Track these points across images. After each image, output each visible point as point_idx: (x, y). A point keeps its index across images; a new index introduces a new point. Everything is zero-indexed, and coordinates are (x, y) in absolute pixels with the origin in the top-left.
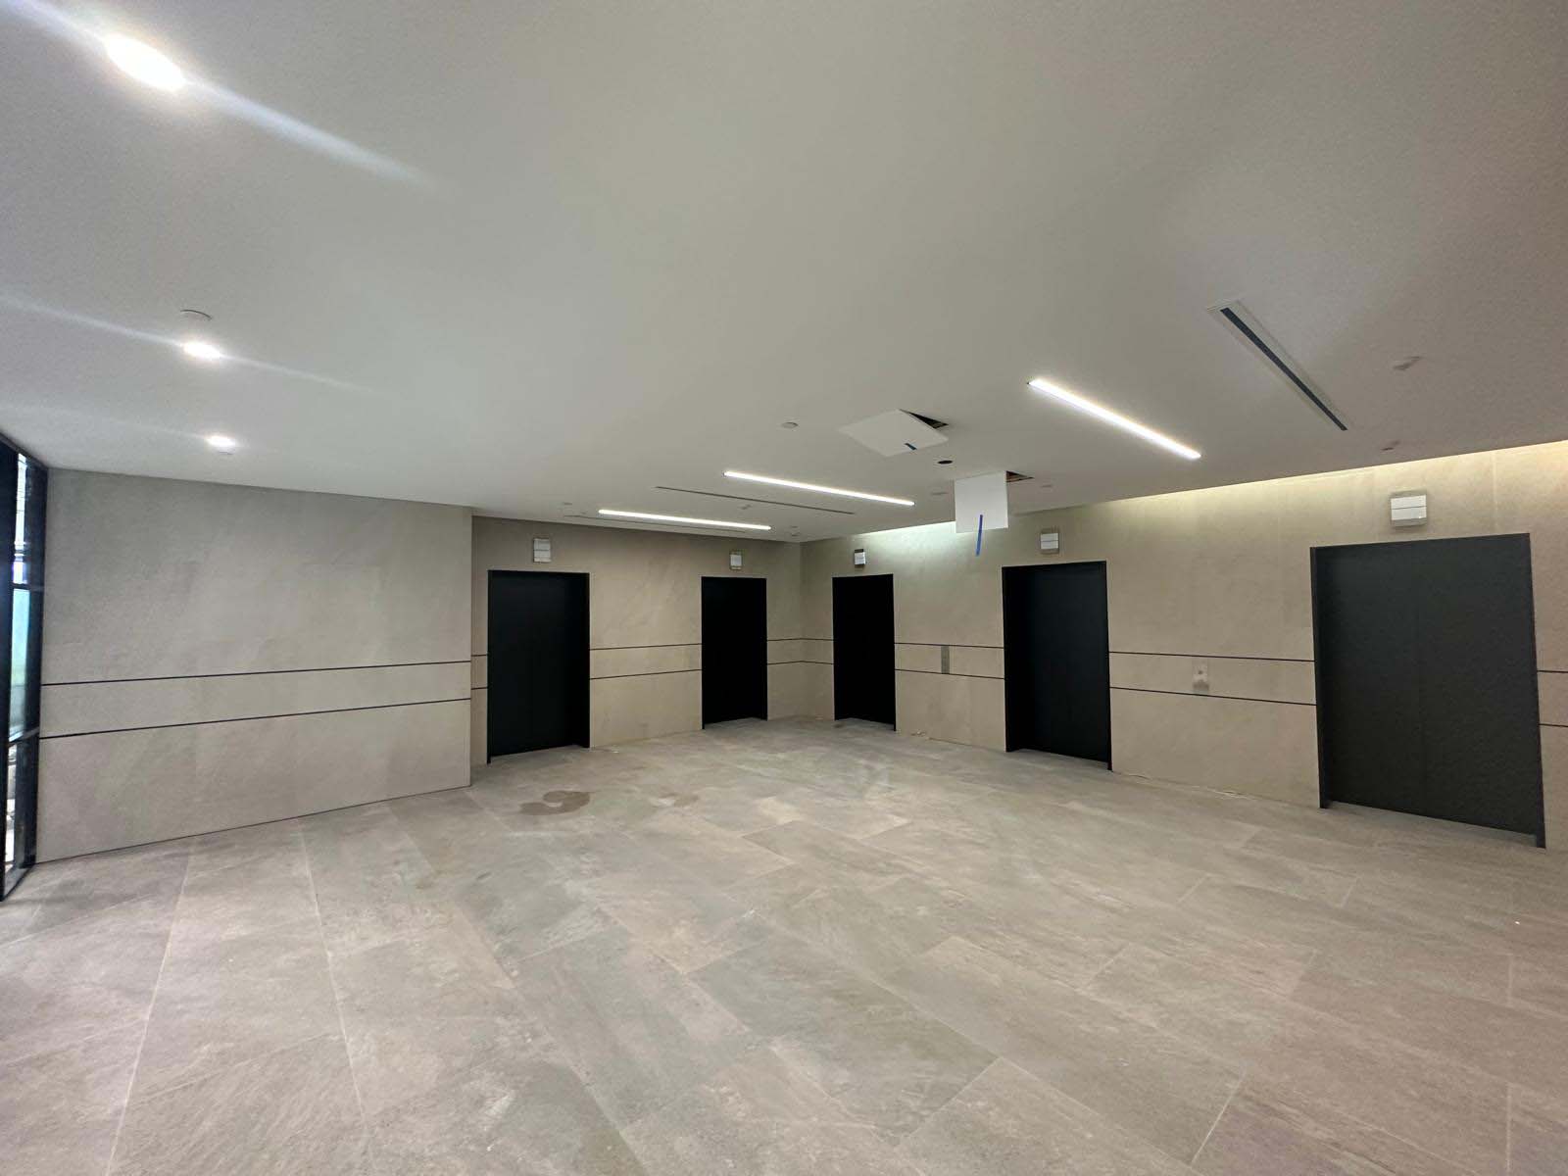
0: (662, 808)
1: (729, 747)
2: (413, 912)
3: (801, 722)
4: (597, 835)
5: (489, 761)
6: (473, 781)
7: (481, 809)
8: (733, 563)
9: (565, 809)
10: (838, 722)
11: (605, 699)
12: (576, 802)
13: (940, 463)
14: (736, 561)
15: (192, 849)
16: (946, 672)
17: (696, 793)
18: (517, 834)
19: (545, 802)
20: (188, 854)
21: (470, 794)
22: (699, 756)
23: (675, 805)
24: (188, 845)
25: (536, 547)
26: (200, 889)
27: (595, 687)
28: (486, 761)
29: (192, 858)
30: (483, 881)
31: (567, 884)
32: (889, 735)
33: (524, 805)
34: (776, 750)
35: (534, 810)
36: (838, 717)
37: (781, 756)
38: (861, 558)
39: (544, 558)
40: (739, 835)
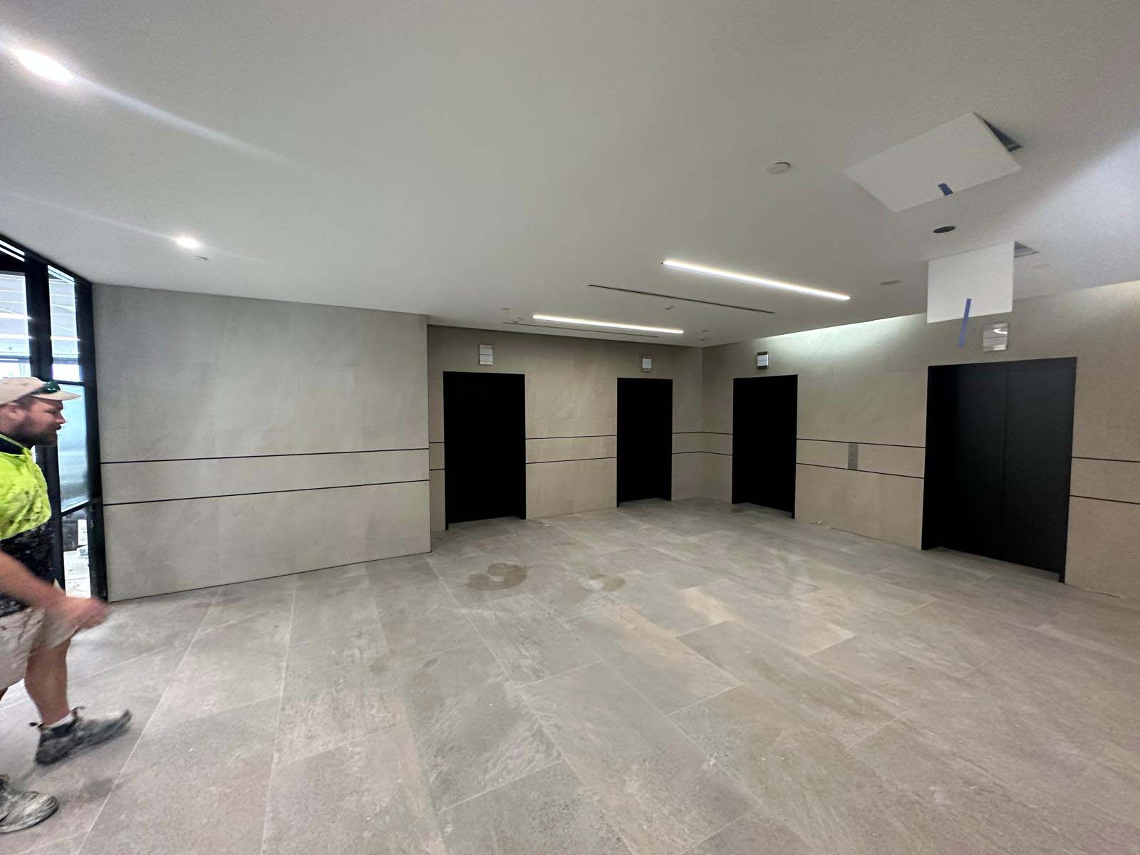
0: (590, 591)
1: (644, 526)
2: (362, 707)
3: (702, 505)
4: (535, 620)
5: (447, 528)
6: (434, 546)
7: (435, 577)
8: (645, 366)
9: (506, 584)
10: (735, 506)
11: (538, 481)
12: (516, 577)
13: (937, 231)
14: (647, 364)
15: (214, 601)
16: (853, 467)
17: (622, 575)
18: (464, 611)
19: (489, 575)
20: (208, 605)
21: (431, 561)
22: (618, 534)
23: (603, 589)
24: (213, 595)
25: (481, 351)
26: (204, 646)
27: (529, 469)
28: (444, 527)
29: (211, 610)
30: (430, 670)
31: (507, 685)
32: (789, 522)
33: (471, 577)
34: (687, 532)
35: (479, 584)
36: (736, 500)
37: (693, 540)
38: (764, 361)
39: (488, 361)
40: (672, 634)
